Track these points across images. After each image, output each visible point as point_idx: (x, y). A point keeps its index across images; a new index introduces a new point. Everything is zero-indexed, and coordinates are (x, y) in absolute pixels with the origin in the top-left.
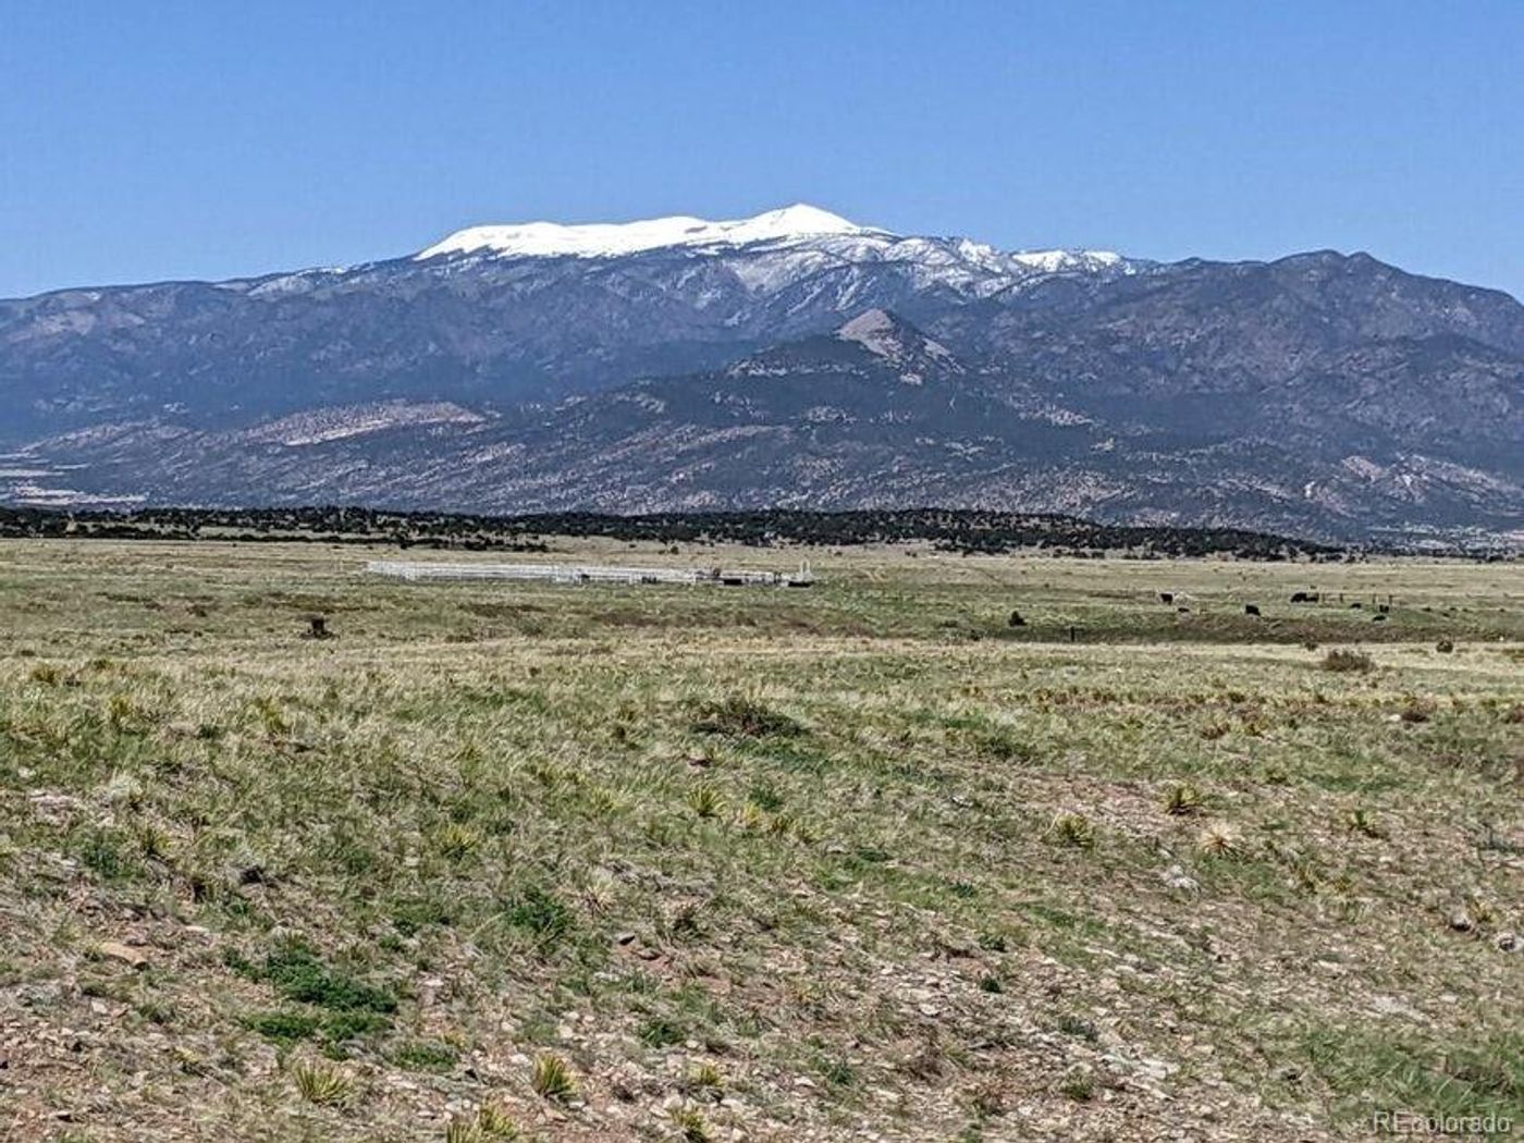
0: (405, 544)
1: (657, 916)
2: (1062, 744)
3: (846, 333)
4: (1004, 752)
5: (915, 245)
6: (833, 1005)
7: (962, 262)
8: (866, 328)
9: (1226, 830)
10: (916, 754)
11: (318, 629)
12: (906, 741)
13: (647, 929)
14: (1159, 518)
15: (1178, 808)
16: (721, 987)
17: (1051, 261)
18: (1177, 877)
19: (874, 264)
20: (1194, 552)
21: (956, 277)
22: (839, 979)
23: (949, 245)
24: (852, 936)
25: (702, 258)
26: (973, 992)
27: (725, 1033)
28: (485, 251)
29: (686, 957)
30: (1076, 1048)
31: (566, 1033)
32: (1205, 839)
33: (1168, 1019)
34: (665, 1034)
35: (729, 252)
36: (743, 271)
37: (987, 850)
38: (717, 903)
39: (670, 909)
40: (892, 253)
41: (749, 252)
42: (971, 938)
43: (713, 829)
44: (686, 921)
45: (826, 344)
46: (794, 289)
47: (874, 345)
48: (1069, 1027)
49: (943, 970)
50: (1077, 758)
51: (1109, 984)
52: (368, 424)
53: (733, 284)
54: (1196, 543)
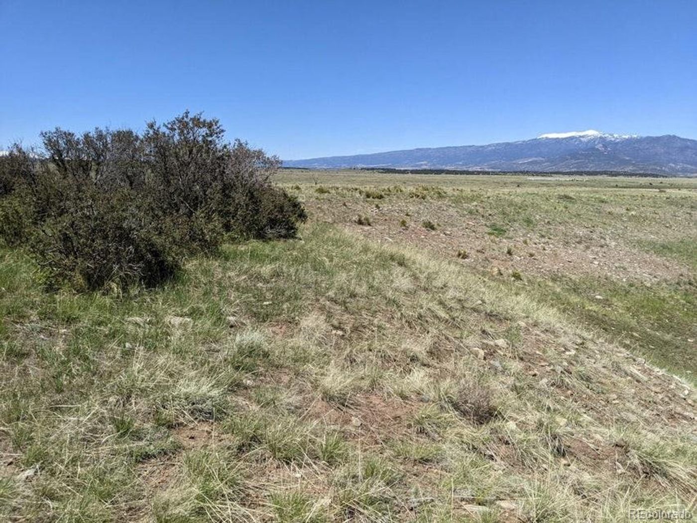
0: (533, 176)
1: (544, 221)
2: (612, 201)
3: (596, 147)
4: (603, 202)
5: (607, 135)
6: (568, 234)
7: (614, 137)
8: (599, 146)
9: (633, 213)
10: (590, 202)
11: (518, 186)
12: (588, 200)
13: (543, 223)
14: (642, 172)
15: (627, 210)
16: (552, 231)
17: (627, 137)
18: (625, 219)
19: (601, 138)
20: (646, 177)
21: (613, 139)
22: (569, 230)
23: (612, 135)
24: (572, 225)
25: (576, 138)
26: (588, 232)
27: (552, 237)
28: (546, 138)
29: (548, 227)
30: (602, 240)
31: (529, 236)
32: (630, 214)
33: (617, 237)
34: (543, 236)
35: (580, 137)
36: (582, 139)
37: (597, 215)
38: (553, 220)
39: (546, 221)
40: (603, 136)
41: (583, 137)
42: (590, 226)
43: (556, 211)
44: (548, 222)
45: (593, 149)
46: (589, 141)
47: (600, 149)
48: (602, 238)
49: (585, 230)
50: (614, 203)
51: (609, 232)
52: (530, 160)
53: (580, 141)
54: (646, 175)
